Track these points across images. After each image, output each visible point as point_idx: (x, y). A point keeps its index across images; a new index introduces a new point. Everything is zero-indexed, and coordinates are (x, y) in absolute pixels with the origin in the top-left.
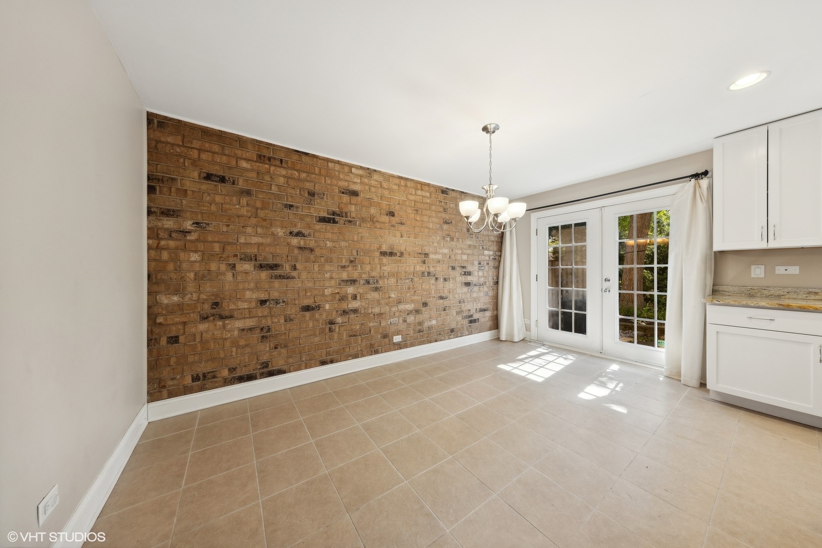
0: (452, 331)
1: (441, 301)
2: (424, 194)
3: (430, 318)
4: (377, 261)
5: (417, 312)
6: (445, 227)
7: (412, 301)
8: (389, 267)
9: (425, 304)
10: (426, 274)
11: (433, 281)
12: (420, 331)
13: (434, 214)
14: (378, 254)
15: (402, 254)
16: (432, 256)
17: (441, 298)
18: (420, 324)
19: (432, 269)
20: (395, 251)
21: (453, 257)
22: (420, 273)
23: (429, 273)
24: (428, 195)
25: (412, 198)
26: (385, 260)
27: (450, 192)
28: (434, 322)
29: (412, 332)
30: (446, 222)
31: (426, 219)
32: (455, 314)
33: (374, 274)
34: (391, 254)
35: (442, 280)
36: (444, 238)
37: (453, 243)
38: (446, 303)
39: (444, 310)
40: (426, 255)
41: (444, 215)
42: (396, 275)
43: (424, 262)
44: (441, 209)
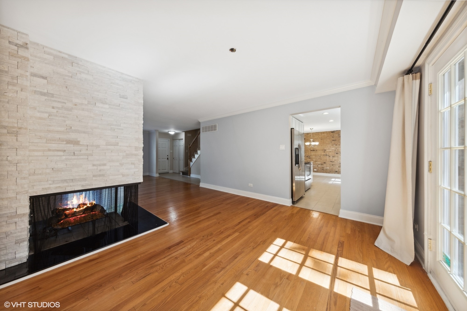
0: (336, 172)
1: (331, 163)
2: (324, 134)
3: (327, 167)
4: (310, 152)
5: (322, 164)
6: (333, 142)
7: (320, 162)
8: (313, 153)
9: (325, 163)
10: (325, 155)
11: (328, 157)
12: (323, 169)
13: (328, 139)
14: (310, 151)
15: (317, 150)
16: (327, 150)
17: (331, 162)
18: (323, 167)
19: (327, 154)
20: (314, 150)
21: (337, 150)
22: (323, 155)
23: (326, 155)
24: (326, 134)
25: (320, 136)
26: (312, 152)
27: (335, 132)
28: (328, 168)
29: (320, 169)
30: (333, 141)
31: (325, 141)
32: (338, 167)
33: (309, 155)
34: (313, 150)
35: (332, 157)
36: (332, 145)
37: (337, 146)
38: (333, 163)
39: (333, 165)
40: (325, 150)
41: (332, 139)
42: (315, 155)
43: (324, 152)
44: (332, 137)
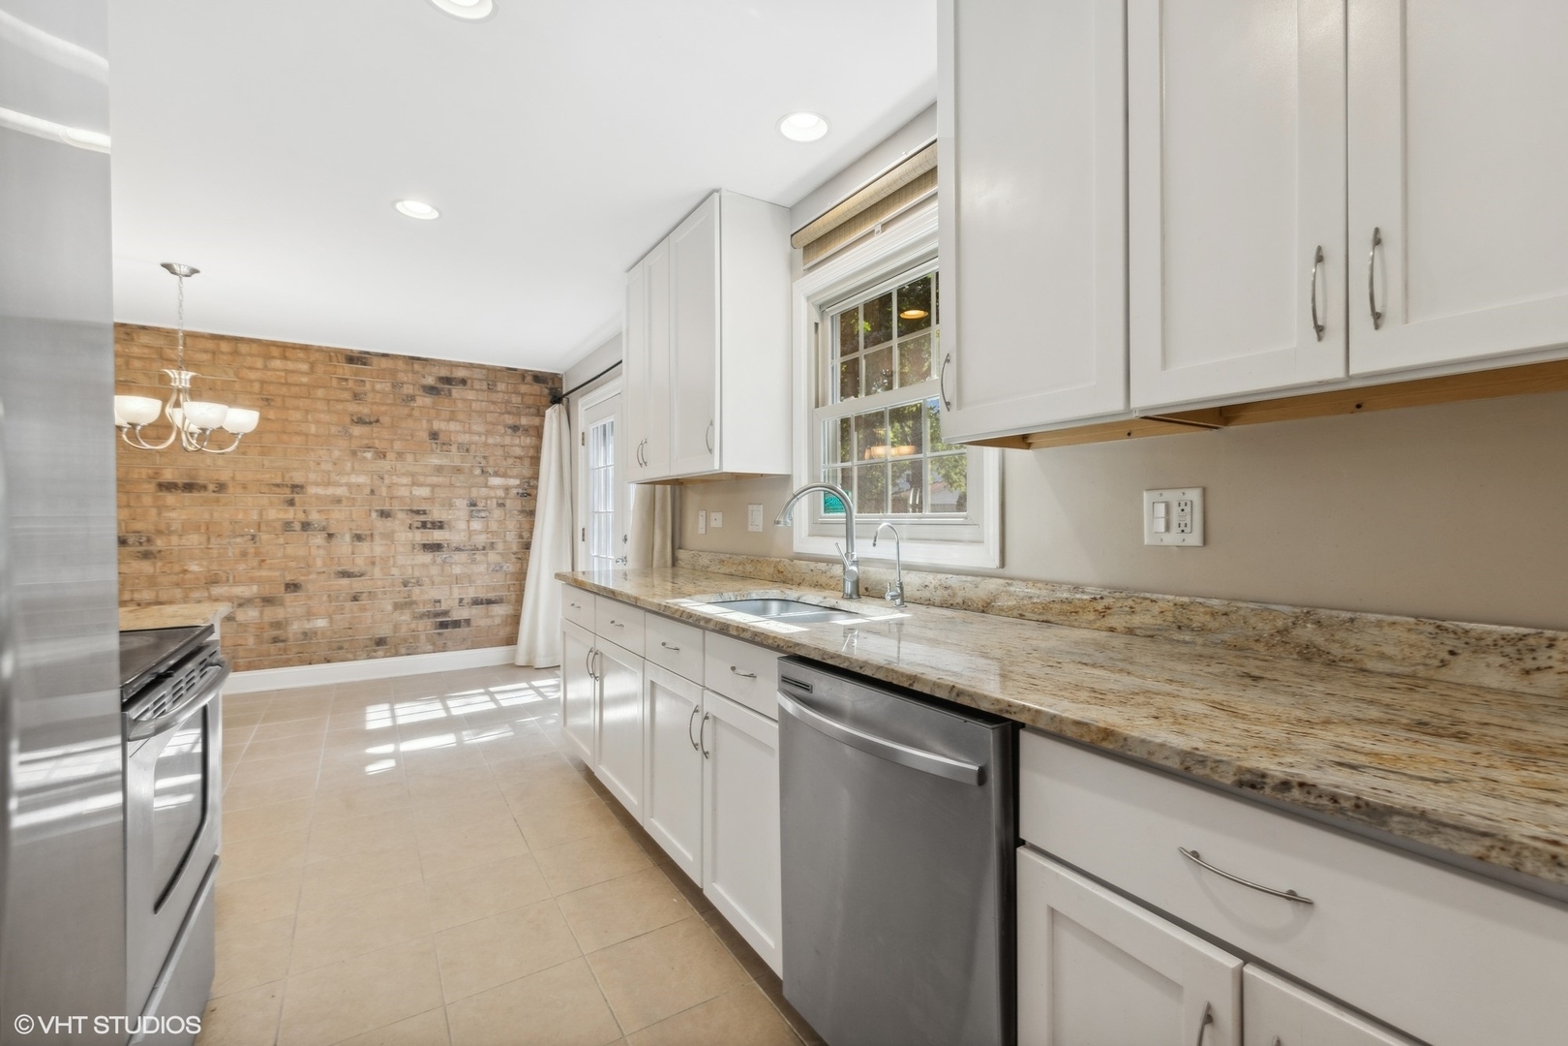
0: (380, 642)
1: (345, 581)
2: (291, 366)
3: (310, 615)
4: (147, 500)
5: (268, 601)
6: (357, 430)
7: (252, 580)
8: (180, 510)
9: (293, 587)
10: (297, 526)
11: (319, 539)
12: (275, 640)
13: (320, 405)
14: (151, 487)
15: (221, 487)
16: (312, 490)
17: (345, 574)
18: (277, 625)
19: (314, 517)
20: (201, 481)
21: (384, 491)
22: (278, 525)
23: (306, 526)
24: (305, 367)
25: (252, 375)
26: (170, 499)
27: (375, 360)
28: (321, 623)
29: (251, 641)
30: (360, 421)
31: (297, 416)
32: (390, 608)
33: (138, 526)
34: (189, 487)
35: (348, 538)
36: (354, 453)
37: (385, 465)
38: (357, 585)
39: (355, 599)
40: (297, 488)
41: (353, 407)
42: (209, 530)
43: (291, 503)
44: (346, 395)
